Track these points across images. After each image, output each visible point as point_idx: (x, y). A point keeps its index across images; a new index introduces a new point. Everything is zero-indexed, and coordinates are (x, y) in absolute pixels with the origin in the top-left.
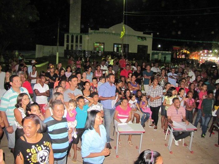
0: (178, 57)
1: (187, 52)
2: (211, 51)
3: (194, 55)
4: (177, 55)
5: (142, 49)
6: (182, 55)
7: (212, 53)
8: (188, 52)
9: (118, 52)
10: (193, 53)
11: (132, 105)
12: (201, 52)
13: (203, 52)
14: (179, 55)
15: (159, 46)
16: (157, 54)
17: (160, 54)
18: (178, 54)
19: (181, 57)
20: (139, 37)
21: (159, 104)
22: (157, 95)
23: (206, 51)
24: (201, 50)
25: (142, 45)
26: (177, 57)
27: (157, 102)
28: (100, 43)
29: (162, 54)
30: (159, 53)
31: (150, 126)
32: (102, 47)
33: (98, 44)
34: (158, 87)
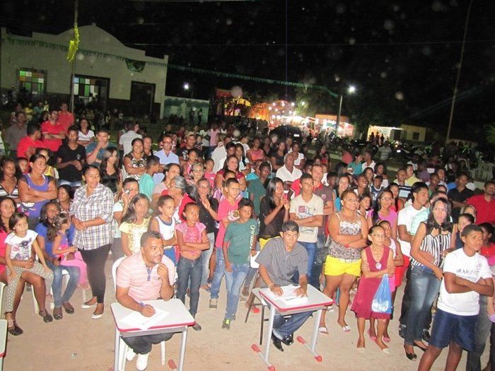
0: (226, 113)
1: (245, 102)
2: (293, 104)
3: (260, 111)
4: (223, 109)
5: (142, 91)
6: (235, 108)
7: (296, 106)
8: (248, 104)
9: (83, 95)
10: (258, 106)
11: (17, 249)
12: (274, 104)
13: (279, 105)
14: (228, 108)
15: (186, 87)
16: (177, 104)
17: (184, 106)
18: (226, 106)
19: (232, 114)
20: (129, 61)
21: (102, 241)
22: (94, 213)
23: (283, 103)
24: (274, 100)
25: (142, 81)
26: (223, 112)
27: (95, 235)
28: (33, 70)
29: (189, 105)
30: (181, 102)
31: (86, 304)
32: (41, 81)
33: (28, 74)
34: (100, 191)
